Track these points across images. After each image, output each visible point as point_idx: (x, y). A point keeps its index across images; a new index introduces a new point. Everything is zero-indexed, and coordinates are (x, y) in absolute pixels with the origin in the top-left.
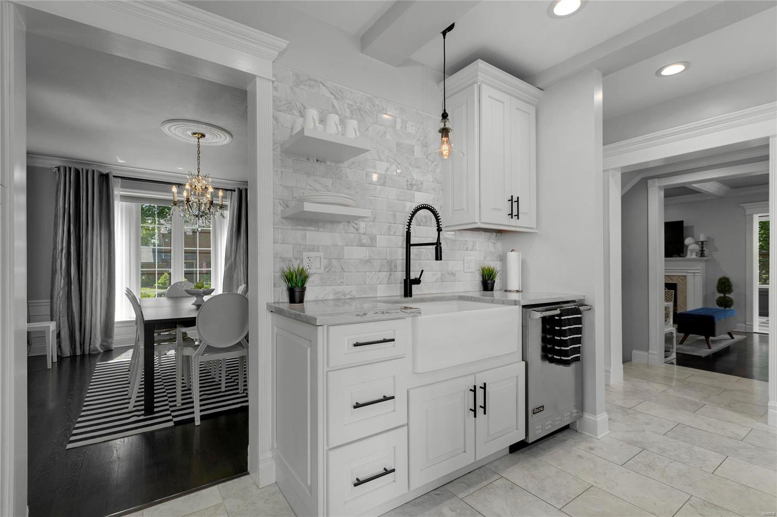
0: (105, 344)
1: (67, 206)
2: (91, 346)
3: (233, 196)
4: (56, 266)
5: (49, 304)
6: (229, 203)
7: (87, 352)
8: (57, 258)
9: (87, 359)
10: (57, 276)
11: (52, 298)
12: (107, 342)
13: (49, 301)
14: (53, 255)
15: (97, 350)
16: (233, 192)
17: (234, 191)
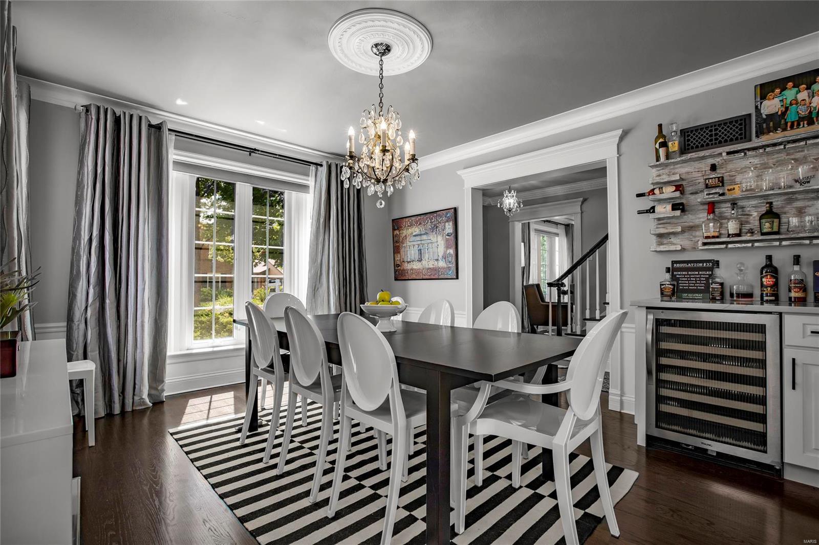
0: (153, 392)
1: (99, 170)
2: (136, 398)
3: (319, 173)
4: (79, 267)
5: (65, 329)
6: (313, 183)
7: (129, 408)
8: (82, 253)
9: (129, 419)
10: (81, 283)
11: (70, 319)
12: (156, 389)
13: (65, 324)
14: (73, 249)
15: (144, 403)
16: (319, 167)
17: (321, 165)
